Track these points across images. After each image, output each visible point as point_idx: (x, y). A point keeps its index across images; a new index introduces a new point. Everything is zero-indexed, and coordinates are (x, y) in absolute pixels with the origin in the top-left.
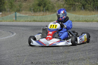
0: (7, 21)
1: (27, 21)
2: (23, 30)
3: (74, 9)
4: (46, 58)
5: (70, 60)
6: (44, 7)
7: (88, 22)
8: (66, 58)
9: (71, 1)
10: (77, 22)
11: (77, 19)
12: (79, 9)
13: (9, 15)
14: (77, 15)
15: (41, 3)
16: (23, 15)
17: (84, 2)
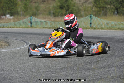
0: (20, 28)
1: (46, 28)
2: (40, 39)
3: (105, 14)
4: (69, 76)
5: (100, 78)
6: (67, 10)
7: (122, 30)
8: (94, 76)
9: (102, 3)
10: (109, 30)
11: (109, 27)
12: (111, 14)
13: (23, 20)
14: (109, 21)
15: (63, 5)
16: (41, 20)
17: (117, 4)
